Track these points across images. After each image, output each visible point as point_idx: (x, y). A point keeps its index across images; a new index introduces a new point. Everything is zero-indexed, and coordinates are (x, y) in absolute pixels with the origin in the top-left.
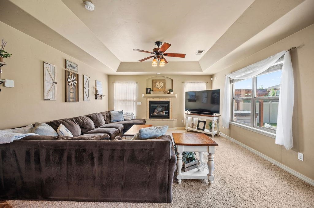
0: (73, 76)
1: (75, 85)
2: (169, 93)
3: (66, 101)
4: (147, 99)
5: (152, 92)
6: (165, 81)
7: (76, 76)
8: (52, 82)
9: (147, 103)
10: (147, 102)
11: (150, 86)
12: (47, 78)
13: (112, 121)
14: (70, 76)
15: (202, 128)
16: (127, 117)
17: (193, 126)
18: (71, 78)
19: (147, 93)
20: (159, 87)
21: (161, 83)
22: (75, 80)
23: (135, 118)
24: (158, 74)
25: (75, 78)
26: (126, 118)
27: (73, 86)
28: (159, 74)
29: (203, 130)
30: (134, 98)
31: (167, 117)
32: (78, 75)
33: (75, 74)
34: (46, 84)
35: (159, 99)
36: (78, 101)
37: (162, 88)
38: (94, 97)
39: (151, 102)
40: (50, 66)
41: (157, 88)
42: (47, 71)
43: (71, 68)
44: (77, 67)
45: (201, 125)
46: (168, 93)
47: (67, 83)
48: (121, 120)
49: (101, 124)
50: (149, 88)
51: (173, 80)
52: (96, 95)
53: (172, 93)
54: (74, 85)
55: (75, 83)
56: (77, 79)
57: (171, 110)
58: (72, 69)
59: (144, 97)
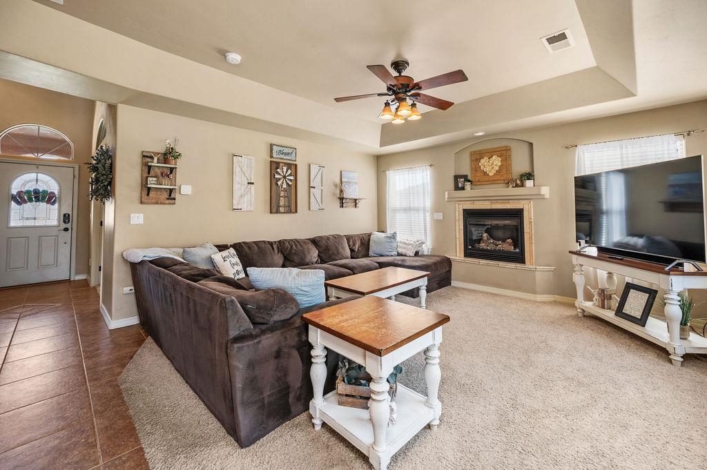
0: (285, 169)
1: (290, 183)
2: (523, 185)
3: (271, 213)
4: (457, 205)
5: (468, 186)
6: (507, 149)
7: (293, 167)
8: (246, 182)
9: (457, 215)
10: (457, 213)
11: (466, 170)
12: (237, 178)
13: (371, 253)
14: (279, 170)
15: (638, 315)
16: (404, 248)
17: (603, 302)
18: (281, 173)
19: (457, 188)
20: (487, 169)
21: (494, 157)
22: (290, 175)
23: (428, 252)
24: (477, 134)
25: (289, 172)
26: (400, 250)
27: (285, 186)
28: (481, 134)
29: (642, 322)
30: (424, 202)
31: (519, 258)
32: (296, 165)
33: (289, 166)
34: (236, 186)
35: (487, 203)
36: (296, 211)
37: (498, 172)
38: (338, 203)
39: (469, 214)
40: (243, 160)
41: (485, 173)
42: (238, 168)
43: (281, 156)
44: (294, 153)
45: (636, 303)
46: (517, 186)
47: (274, 182)
48: (388, 253)
49: (334, 257)
50: (461, 177)
51: (532, 144)
52: (341, 199)
53: (529, 183)
54: (288, 184)
55: (291, 180)
56: (294, 173)
57: (531, 238)
58: (285, 158)
59: (448, 198)
